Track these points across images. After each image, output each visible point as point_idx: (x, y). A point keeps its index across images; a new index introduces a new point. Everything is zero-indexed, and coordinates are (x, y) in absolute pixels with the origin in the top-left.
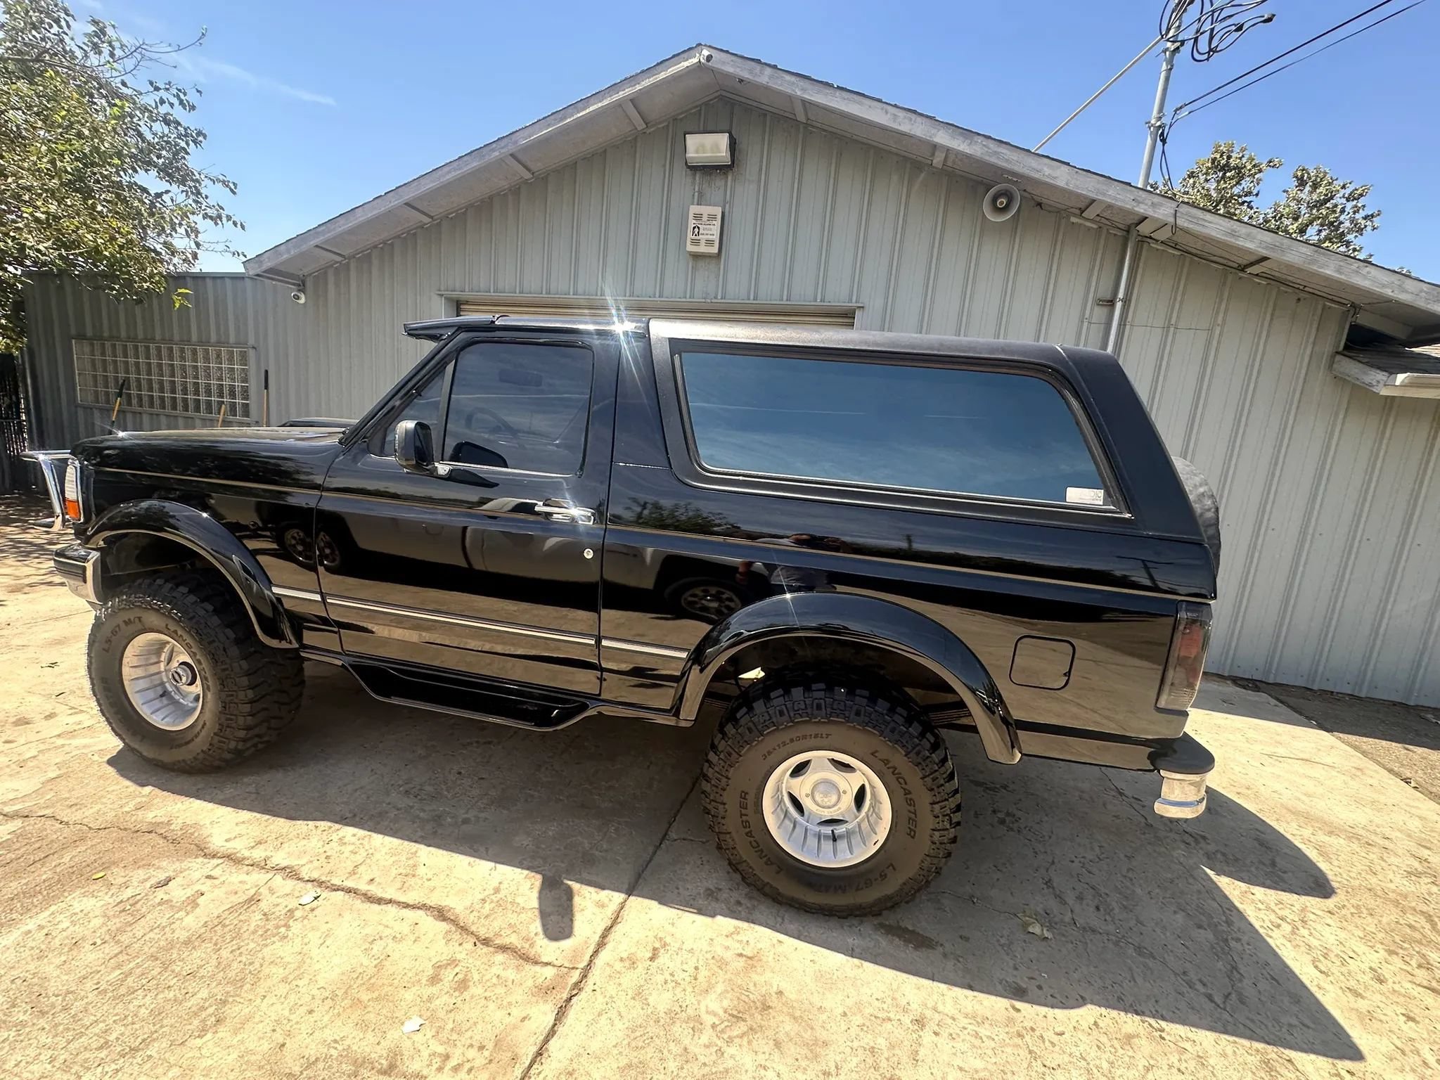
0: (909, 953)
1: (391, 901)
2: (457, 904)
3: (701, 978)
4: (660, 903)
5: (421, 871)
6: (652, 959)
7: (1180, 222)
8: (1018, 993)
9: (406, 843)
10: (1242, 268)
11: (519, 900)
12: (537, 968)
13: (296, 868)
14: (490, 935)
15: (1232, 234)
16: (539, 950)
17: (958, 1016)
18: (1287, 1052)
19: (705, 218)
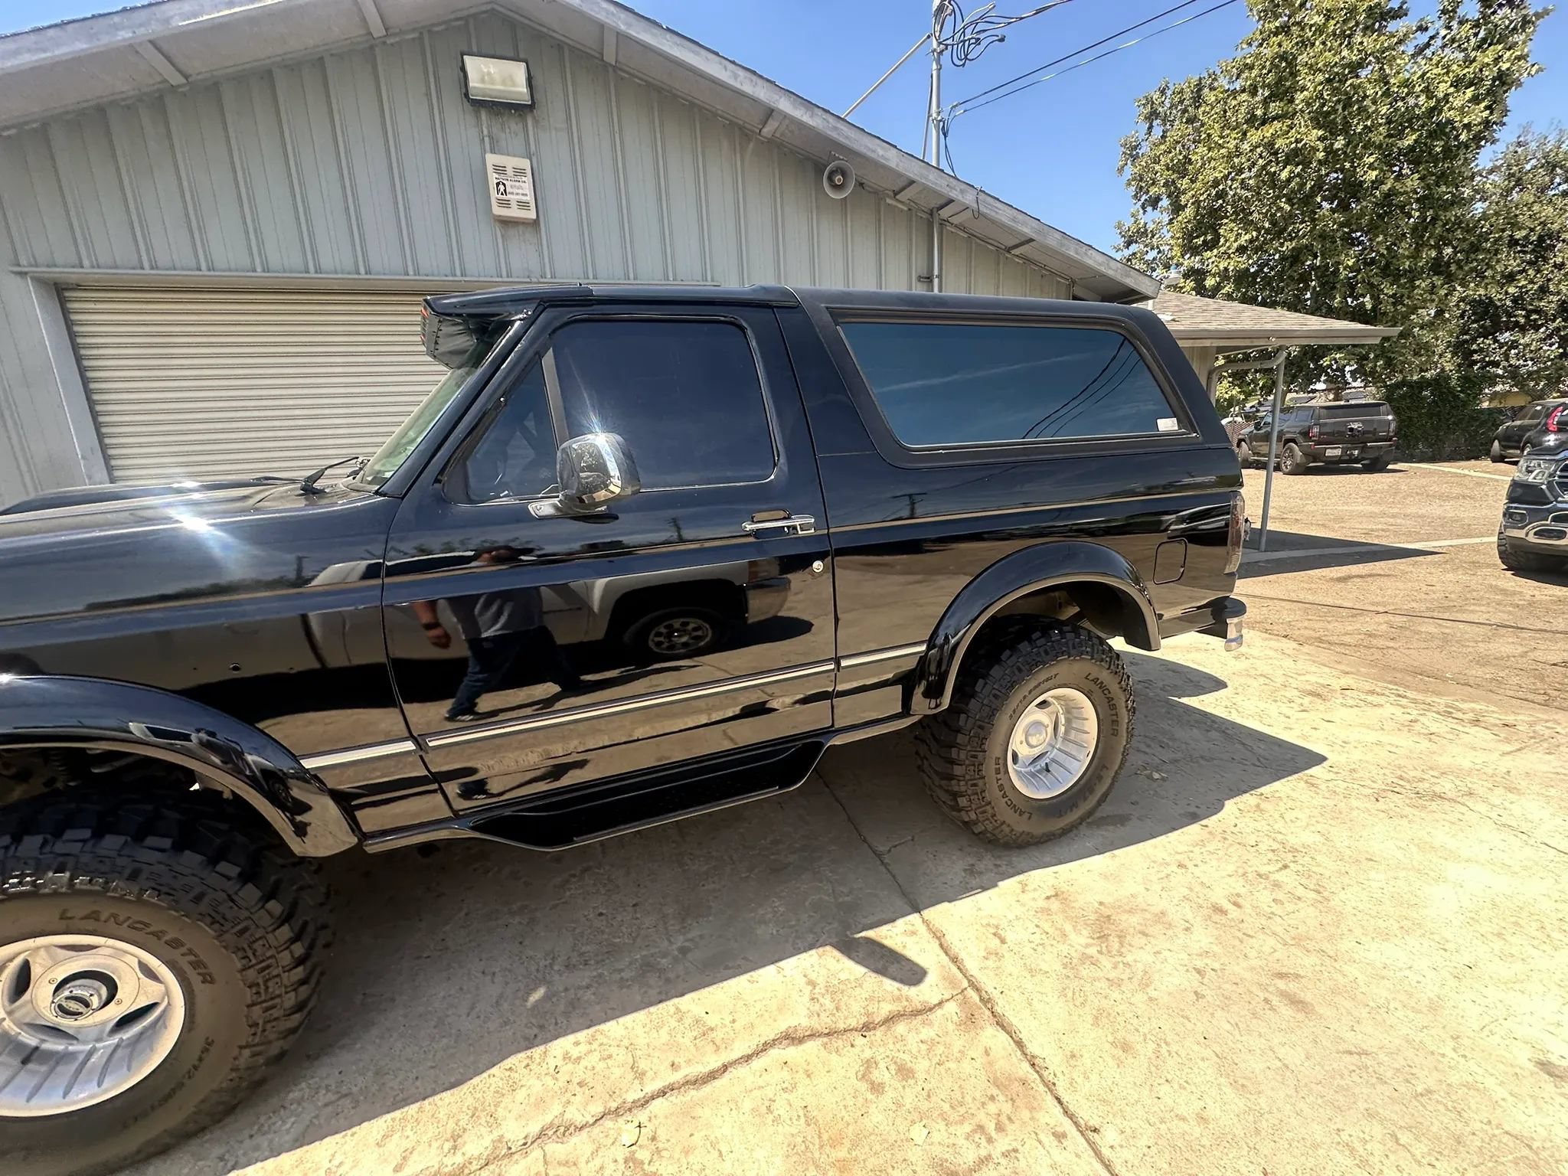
0: (1121, 831)
1: (725, 1068)
2: (799, 1018)
3: (1051, 931)
4: (949, 902)
5: (712, 1020)
6: (1003, 941)
7: (983, 209)
8: (1194, 818)
9: (652, 1009)
10: (1009, 250)
11: (843, 977)
12: (939, 1012)
13: (556, 1122)
14: (864, 1019)
15: (1014, 220)
16: (921, 998)
17: (1191, 848)
18: (1306, 772)
19: (510, 171)
